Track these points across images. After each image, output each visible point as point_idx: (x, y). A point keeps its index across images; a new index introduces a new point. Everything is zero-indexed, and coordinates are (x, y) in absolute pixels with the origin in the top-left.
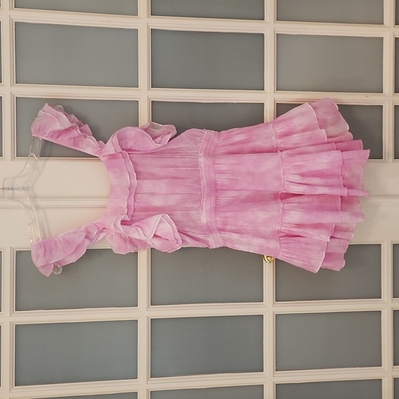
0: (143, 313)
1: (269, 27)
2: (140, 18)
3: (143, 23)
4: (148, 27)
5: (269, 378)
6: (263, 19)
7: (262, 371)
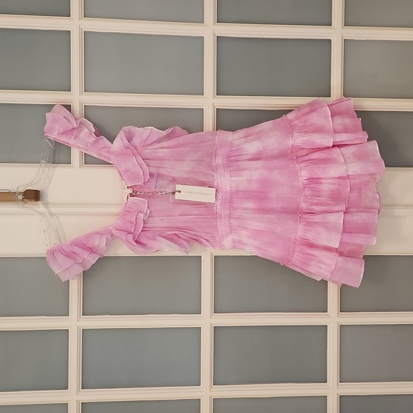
0: (207, 320)
1: (337, 33)
2: (206, 26)
3: (209, 30)
4: (214, 34)
5: (332, 390)
6: (331, 25)
7: (326, 382)
